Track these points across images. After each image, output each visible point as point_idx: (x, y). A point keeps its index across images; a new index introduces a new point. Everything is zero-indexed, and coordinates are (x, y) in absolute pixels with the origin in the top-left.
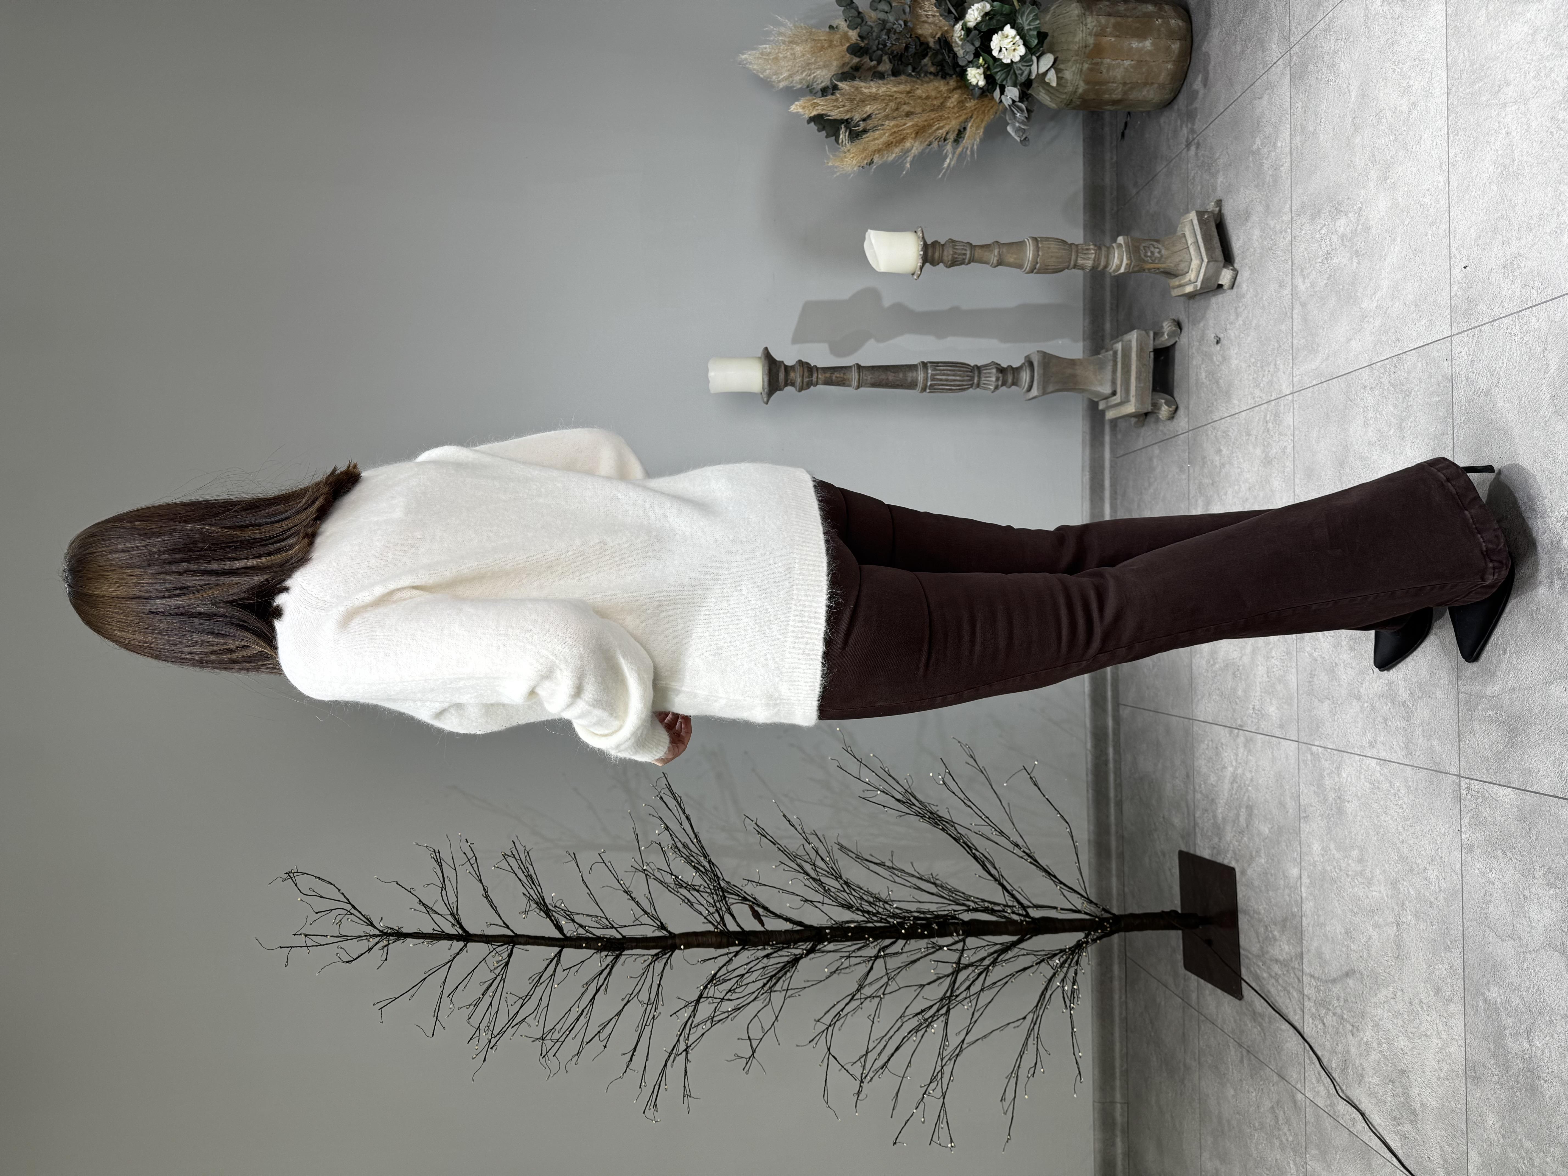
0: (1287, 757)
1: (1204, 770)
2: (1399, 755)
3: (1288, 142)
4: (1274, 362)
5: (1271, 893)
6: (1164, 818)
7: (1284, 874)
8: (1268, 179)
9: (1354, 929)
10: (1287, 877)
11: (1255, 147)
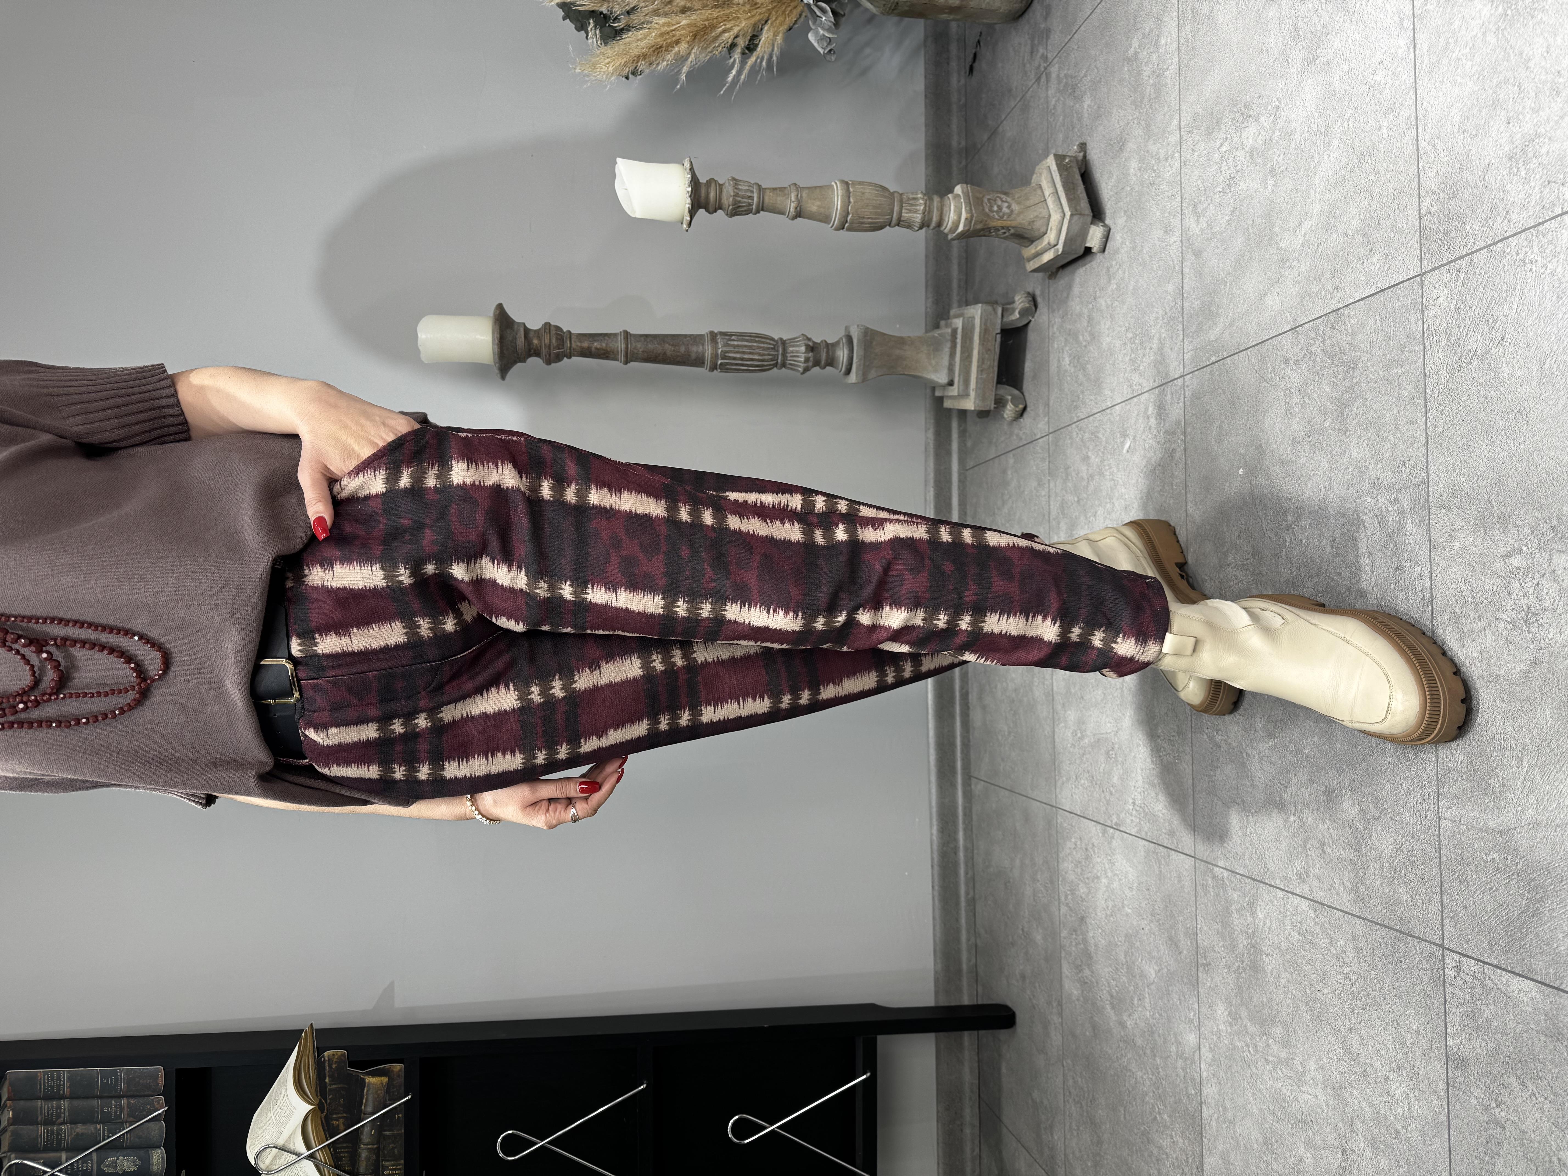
0: (1180, 877)
1: (1072, 876)
2: (1345, 900)
3: (1175, 35)
4: (1158, 335)
5: (1158, 1061)
6: (1023, 930)
7: (1176, 1037)
8: (1148, 90)
9: (1277, 1141)
10: (1180, 1043)
11: (1131, 52)
